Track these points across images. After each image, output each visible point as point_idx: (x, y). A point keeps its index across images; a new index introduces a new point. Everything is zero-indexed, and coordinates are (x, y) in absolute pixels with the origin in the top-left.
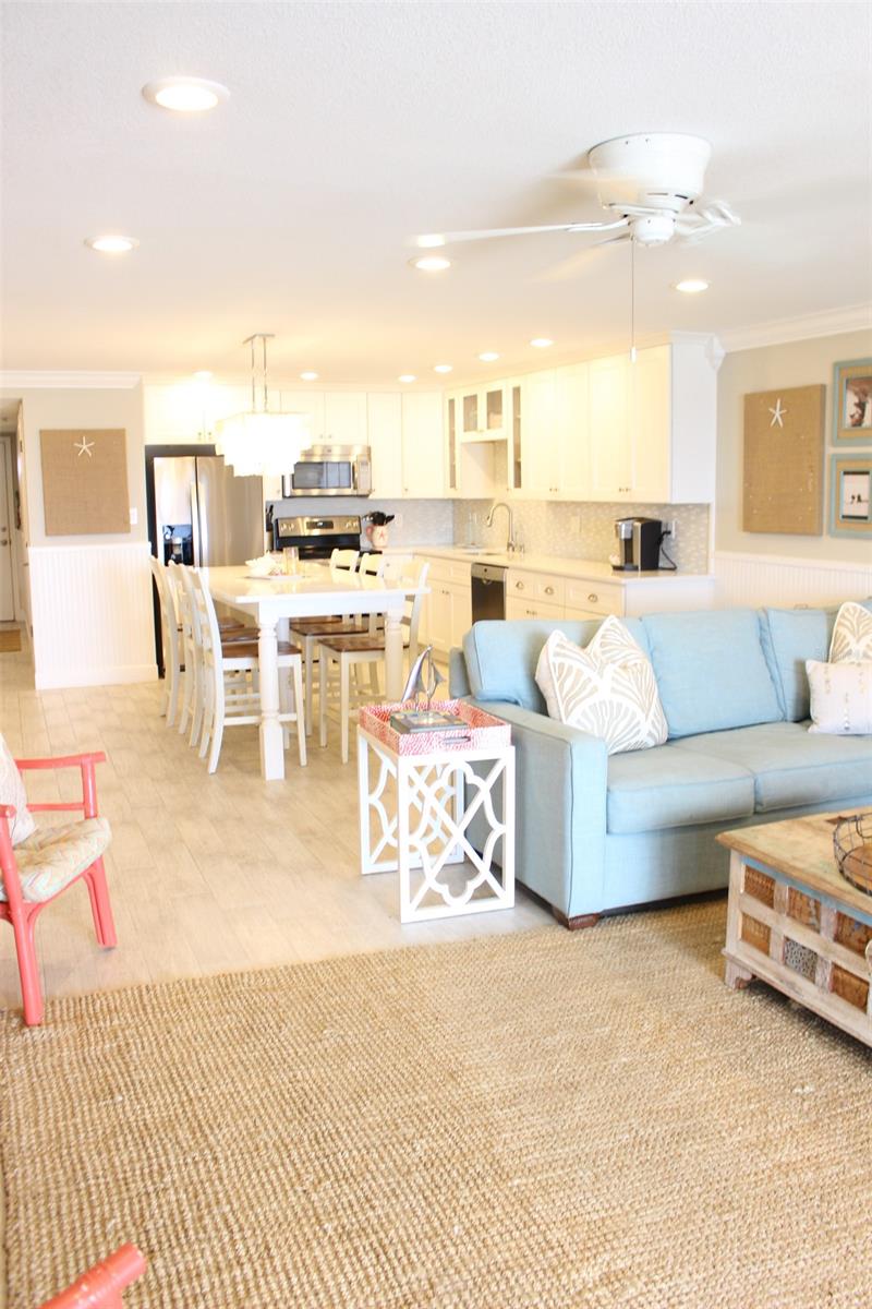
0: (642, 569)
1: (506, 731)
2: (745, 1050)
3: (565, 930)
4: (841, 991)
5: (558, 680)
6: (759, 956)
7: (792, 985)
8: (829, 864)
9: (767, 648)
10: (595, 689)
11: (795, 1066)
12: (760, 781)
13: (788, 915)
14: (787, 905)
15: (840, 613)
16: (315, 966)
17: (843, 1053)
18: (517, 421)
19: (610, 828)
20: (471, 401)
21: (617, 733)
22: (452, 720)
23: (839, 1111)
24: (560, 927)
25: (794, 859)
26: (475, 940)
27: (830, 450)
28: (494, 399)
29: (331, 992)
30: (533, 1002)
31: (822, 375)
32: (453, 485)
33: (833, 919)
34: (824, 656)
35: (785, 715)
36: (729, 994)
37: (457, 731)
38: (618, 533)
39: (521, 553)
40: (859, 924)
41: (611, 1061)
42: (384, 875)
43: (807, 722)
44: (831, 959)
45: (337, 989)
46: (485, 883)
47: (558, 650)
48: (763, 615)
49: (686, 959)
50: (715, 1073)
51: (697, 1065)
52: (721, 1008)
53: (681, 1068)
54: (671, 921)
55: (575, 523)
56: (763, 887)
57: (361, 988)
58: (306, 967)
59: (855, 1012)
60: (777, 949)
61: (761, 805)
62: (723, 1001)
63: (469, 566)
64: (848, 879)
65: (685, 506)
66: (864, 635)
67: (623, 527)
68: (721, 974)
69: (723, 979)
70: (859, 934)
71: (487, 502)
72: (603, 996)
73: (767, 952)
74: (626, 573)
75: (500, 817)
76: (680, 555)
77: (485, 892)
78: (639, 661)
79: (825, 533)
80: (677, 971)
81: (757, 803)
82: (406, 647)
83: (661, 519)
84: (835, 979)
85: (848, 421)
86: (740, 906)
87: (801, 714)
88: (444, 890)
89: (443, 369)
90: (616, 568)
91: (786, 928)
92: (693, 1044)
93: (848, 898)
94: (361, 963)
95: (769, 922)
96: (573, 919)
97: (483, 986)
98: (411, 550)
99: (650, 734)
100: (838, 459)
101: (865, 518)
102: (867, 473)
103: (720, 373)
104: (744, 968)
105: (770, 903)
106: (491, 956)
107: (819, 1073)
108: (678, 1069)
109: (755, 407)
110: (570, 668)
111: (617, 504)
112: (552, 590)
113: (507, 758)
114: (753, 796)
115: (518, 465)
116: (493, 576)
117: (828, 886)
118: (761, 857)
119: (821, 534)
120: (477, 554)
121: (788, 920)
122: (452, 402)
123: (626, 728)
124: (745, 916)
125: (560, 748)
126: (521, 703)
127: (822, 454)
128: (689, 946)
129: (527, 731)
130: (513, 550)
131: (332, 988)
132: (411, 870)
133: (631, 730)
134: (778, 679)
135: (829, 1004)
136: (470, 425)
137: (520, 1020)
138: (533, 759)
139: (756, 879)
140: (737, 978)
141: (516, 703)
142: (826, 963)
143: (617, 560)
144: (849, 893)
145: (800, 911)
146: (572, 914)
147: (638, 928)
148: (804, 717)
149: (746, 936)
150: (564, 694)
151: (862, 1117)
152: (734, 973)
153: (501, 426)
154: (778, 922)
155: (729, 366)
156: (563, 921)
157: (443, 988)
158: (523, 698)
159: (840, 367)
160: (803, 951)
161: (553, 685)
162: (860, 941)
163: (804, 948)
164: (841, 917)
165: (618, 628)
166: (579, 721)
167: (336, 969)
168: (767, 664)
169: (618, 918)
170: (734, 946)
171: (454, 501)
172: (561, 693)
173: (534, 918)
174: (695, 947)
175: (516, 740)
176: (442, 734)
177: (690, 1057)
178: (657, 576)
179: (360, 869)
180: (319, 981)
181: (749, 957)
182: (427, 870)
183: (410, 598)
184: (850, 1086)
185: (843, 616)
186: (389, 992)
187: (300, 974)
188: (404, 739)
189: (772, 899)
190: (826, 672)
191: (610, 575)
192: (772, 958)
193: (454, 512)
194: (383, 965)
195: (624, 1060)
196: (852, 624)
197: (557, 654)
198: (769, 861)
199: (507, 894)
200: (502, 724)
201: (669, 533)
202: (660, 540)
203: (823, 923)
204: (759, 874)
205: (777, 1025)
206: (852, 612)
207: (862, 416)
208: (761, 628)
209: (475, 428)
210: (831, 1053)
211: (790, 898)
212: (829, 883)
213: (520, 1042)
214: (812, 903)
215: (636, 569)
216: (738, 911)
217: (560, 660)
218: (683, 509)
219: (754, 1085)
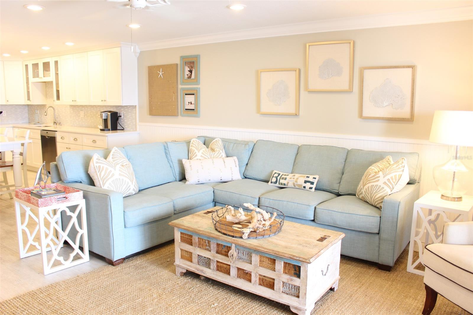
0: (111, 130)
1: (81, 193)
2: (191, 296)
3: (112, 266)
4: (220, 269)
5: (99, 172)
6: (189, 263)
7: (202, 271)
8: (211, 228)
9: (168, 156)
10: (113, 175)
11: (209, 298)
12: (175, 202)
13: (198, 247)
14: (198, 244)
15: (191, 142)
16: (11, 300)
17: (223, 291)
18: (57, 74)
19: (126, 225)
20: (36, 66)
21: (122, 191)
22: (57, 191)
23: (228, 309)
24: (110, 266)
25: (199, 227)
26: (78, 276)
27: (180, 86)
28: (46, 66)
29: (23, 309)
30: (109, 295)
31: (177, 60)
32: (29, 99)
33: (215, 246)
34: (187, 158)
35: (176, 179)
36: (179, 278)
37: (62, 195)
38: (101, 116)
39: (60, 126)
40: (225, 246)
41: (146, 311)
42: (31, 257)
43: (184, 181)
44: (216, 259)
45: (25, 308)
46: (78, 253)
47: (97, 161)
48: (166, 145)
49: (160, 269)
50: (184, 306)
51: (176, 305)
52: (178, 284)
53: (171, 307)
54: (150, 257)
55: (82, 114)
56: (188, 239)
57: (36, 305)
58: (7, 302)
59: (226, 276)
60: (195, 260)
61: (176, 211)
62: (178, 281)
63: (39, 132)
64: (219, 232)
65: (126, 106)
66: (200, 149)
67: (104, 115)
68: (174, 272)
69: (175, 273)
70: (225, 249)
71: (43, 106)
72: (135, 288)
73: (191, 261)
74: (105, 132)
75: (81, 227)
76: (125, 124)
77: (77, 257)
78: (127, 163)
79: (179, 115)
80: (158, 274)
81: (175, 210)
82: (22, 164)
83: (117, 111)
84: (218, 266)
85: (186, 76)
86: (179, 246)
87: (181, 178)
88: (61, 259)
89: (24, 52)
90: (101, 130)
91: (197, 251)
92: (173, 298)
93: (221, 238)
94: (32, 294)
95: (191, 251)
96: (115, 261)
97: (87, 293)
98: (12, 126)
99: (134, 190)
100: (183, 89)
101: (194, 110)
102: (193, 94)
103: (139, 59)
104: (183, 268)
105: (191, 244)
106: (87, 281)
107: (217, 299)
108: (171, 308)
109: (152, 71)
110: (103, 167)
111: (99, 106)
112: (76, 139)
113: (82, 204)
114: (173, 208)
115: (58, 92)
116: (51, 134)
117: (213, 235)
118: (187, 228)
119: (178, 116)
120: (41, 126)
121: (199, 249)
122: (27, 66)
123: (125, 188)
124: (182, 250)
125: (105, 198)
126: (83, 182)
127: (177, 88)
128: (159, 265)
129: (89, 192)
130: (56, 125)
131: (23, 308)
132: (47, 252)
133: (128, 188)
134: (172, 166)
135: (216, 275)
136: (36, 75)
137: (107, 303)
138: (92, 204)
139: (185, 236)
140: (181, 272)
141: (81, 182)
142: (214, 261)
143: (101, 127)
144: (221, 236)
145: (203, 245)
146: (115, 260)
147: (139, 261)
148: (183, 178)
149: (182, 257)
150: (101, 178)
151: (235, 310)
152: (179, 271)
153: (50, 76)
154: (194, 250)
155: (142, 56)
156: (111, 263)
157: (71, 298)
158: (84, 180)
159: (182, 58)
160: (205, 259)
161: (97, 174)
162: (225, 252)
163: (205, 257)
164: (218, 245)
165: (118, 152)
166: (108, 187)
167: (22, 299)
168: (168, 162)
169: (130, 258)
170: (178, 261)
171: (28, 105)
172: (100, 178)
173: (99, 264)
174: (161, 264)
175: (85, 197)
176: (56, 197)
177: (173, 303)
178: (117, 132)
179: (20, 257)
180: (16, 306)
181: (185, 264)
182: (54, 251)
183: (23, 145)
184: (228, 300)
185: (192, 143)
186: (49, 304)
187: (5, 305)
188: (40, 201)
189: (192, 243)
190: (190, 163)
191: (99, 132)
192: (194, 263)
193: (28, 110)
194: (43, 293)
195: (150, 309)
196: (196, 145)
197: (97, 163)
198: (190, 229)
199: (86, 256)
200: (79, 191)
201: (121, 116)
202: (117, 119)
203: (212, 248)
204: (186, 234)
205: (198, 286)
206: (195, 142)
207: (191, 75)
208: (165, 149)
209: (38, 76)
210: (219, 291)
211: (198, 241)
212: (213, 234)
213: (109, 311)
214: (207, 242)
215: (109, 130)
216: (179, 248)
217: (98, 165)
218: (125, 108)
219: (198, 308)
